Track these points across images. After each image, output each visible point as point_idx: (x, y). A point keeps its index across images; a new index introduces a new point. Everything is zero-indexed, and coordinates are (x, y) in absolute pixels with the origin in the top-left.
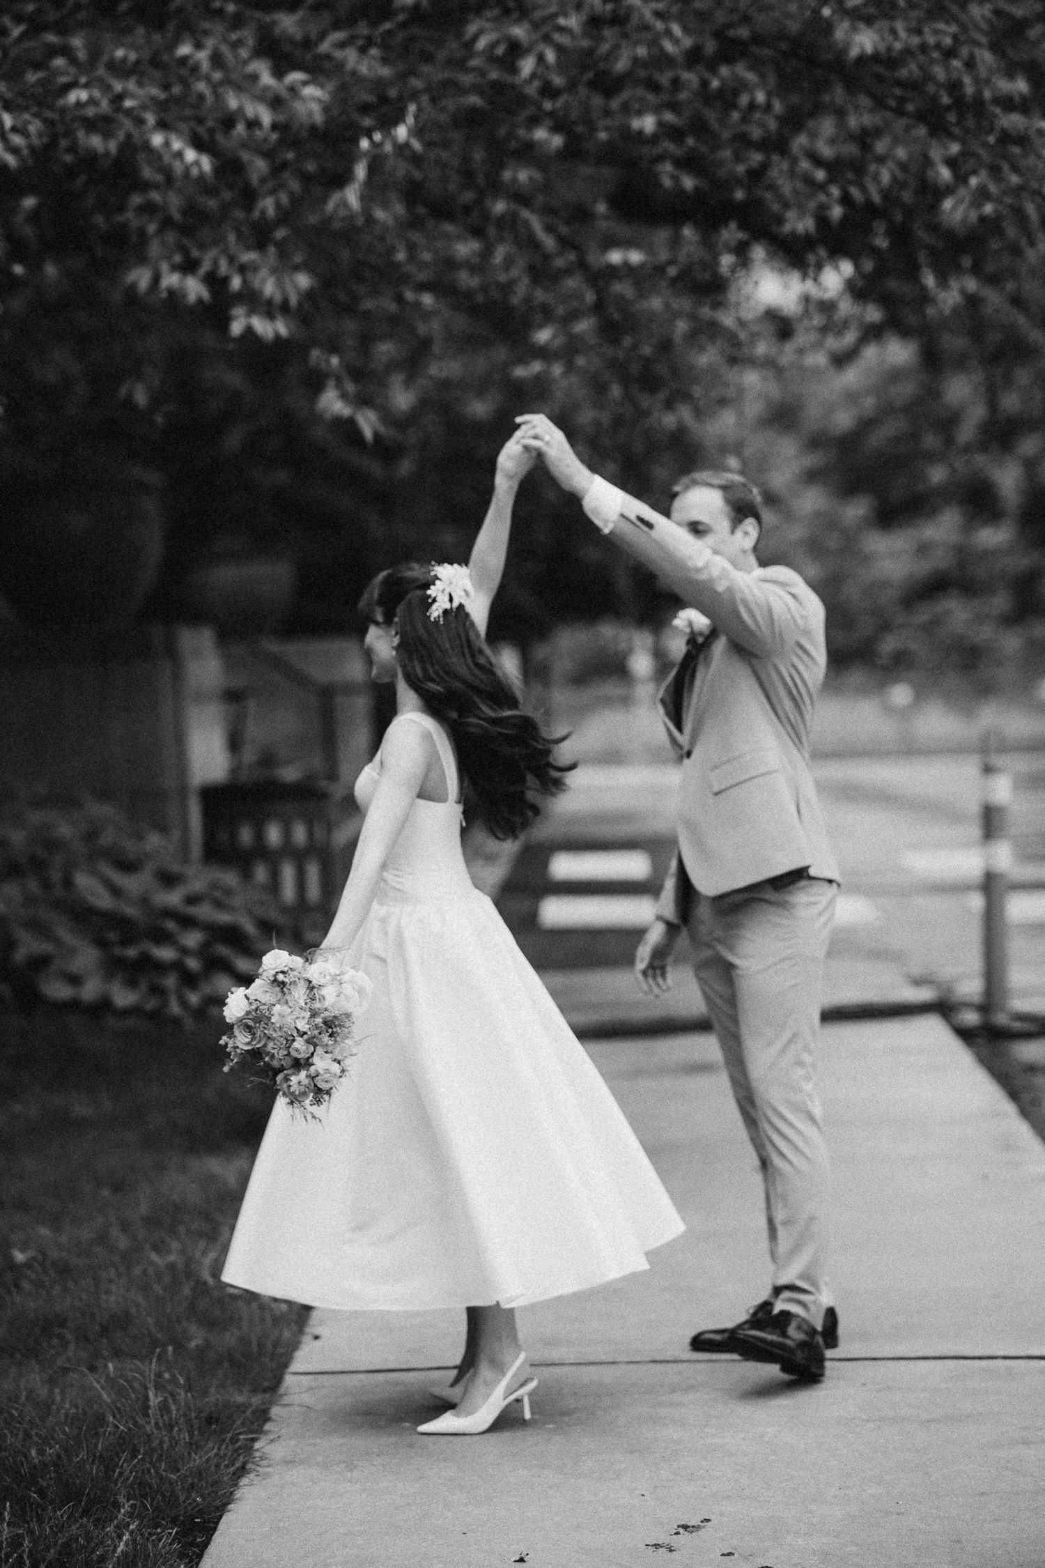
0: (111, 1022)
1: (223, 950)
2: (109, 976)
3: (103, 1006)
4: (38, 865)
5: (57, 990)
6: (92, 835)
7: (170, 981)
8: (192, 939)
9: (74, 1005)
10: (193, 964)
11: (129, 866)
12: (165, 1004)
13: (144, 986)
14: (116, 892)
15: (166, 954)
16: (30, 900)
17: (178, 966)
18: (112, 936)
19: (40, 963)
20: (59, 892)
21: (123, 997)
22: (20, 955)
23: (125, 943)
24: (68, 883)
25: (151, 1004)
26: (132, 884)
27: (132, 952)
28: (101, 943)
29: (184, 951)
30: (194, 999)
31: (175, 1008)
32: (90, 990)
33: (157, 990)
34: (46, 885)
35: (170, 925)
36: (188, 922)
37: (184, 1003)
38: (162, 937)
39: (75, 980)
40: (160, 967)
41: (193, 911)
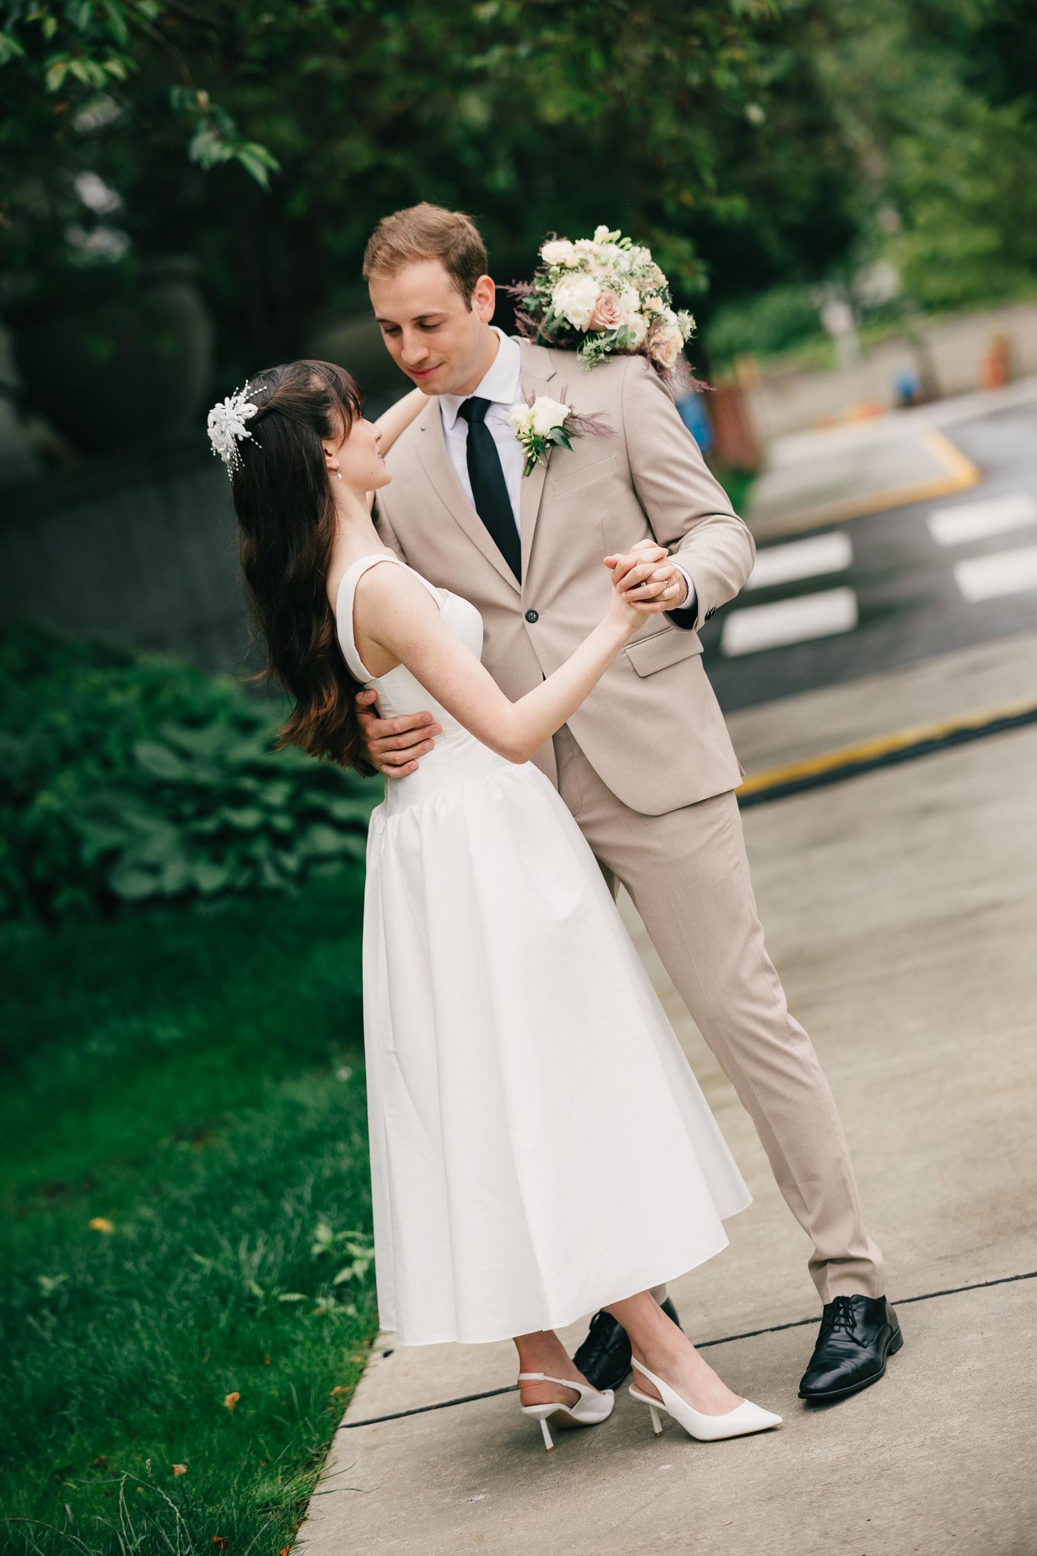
0: (203, 910)
1: (315, 798)
2: (191, 857)
3: (190, 893)
4: (91, 743)
5: (134, 886)
6: (149, 694)
7: (261, 849)
8: (277, 794)
9: (157, 900)
10: (282, 823)
11: (194, 722)
12: (258, 875)
13: (231, 860)
14: (184, 755)
15: (248, 818)
16: (90, 786)
17: (265, 829)
18: (188, 808)
19: (111, 857)
20: (121, 770)
21: (210, 878)
22: (88, 853)
23: (203, 813)
24: (130, 759)
25: (243, 880)
26: (202, 741)
27: (209, 825)
28: (177, 819)
29: (270, 810)
30: (291, 862)
31: (271, 878)
32: (172, 879)
33: (248, 862)
34: (107, 764)
35: (249, 783)
36: (268, 774)
37: (281, 870)
38: (241, 799)
39: (154, 870)
40: (246, 835)
41: (273, 759)
